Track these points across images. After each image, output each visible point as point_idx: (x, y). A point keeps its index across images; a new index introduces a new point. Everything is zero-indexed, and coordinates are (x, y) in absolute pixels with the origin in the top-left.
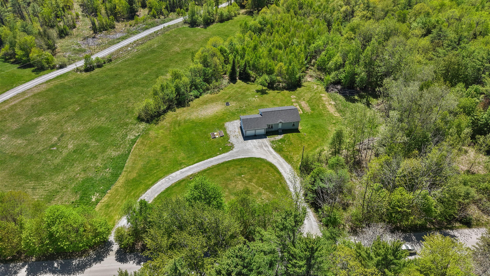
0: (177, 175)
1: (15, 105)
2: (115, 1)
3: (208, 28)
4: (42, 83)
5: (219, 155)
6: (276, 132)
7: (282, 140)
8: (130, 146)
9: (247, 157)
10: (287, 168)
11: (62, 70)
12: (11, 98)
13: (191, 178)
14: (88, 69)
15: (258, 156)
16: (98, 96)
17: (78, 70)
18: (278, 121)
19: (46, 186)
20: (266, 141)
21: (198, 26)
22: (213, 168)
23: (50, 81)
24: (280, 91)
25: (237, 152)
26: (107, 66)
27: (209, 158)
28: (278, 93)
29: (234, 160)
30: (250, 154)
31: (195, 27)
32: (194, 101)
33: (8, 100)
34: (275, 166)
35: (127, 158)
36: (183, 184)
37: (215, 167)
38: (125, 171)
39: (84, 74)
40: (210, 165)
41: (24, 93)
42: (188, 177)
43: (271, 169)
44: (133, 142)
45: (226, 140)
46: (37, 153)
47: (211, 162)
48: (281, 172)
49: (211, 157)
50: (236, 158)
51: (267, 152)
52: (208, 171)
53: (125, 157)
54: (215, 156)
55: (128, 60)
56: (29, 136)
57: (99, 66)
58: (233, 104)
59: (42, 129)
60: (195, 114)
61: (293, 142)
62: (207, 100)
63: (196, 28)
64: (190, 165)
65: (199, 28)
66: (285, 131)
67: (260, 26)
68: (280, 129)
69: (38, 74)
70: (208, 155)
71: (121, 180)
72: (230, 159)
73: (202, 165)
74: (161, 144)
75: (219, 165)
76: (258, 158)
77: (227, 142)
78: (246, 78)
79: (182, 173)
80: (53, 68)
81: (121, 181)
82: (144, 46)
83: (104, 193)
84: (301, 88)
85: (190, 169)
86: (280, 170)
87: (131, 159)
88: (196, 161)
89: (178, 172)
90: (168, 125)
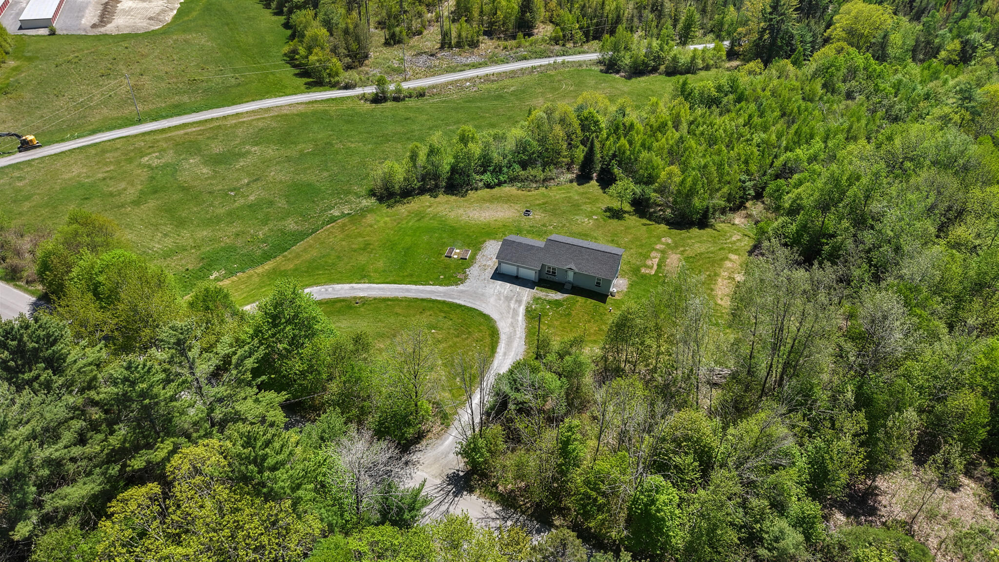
0: (342, 289)
1: (244, 122)
2: (500, 3)
3: (633, 80)
4: (302, 103)
5: (431, 285)
6: (558, 286)
7: (557, 304)
8: (323, 223)
9: (469, 305)
10: (514, 349)
11: (345, 91)
12: (247, 112)
13: (358, 301)
14: (377, 99)
15: (486, 310)
16: (350, 141)
17: (363, 97)
18: (566, 265)
19: (180, 238)
20: (526, 294)
21: (618, 72)
22: (401, 301)
23: (316, 102)
24: (651, 223)
25: (462, 292)
26: (410, 103)
27: (410, 284)
28: (645, 225)
29: (444, 302)
30: (478, 303)
31: (611, 73)
32: (479, 192)
33: (242, 114)
34: (499, 338)
35: (303, 240)
36: (339, 305)
37: (406, 301)
38: (284, 256)
39: (368, 105)
40: (400, 295)
41: (268, 110)
42: (355, 298)
43: (488, 340)
44: (333, 220)
45: (463, 267)
46: (210, 193)
47: (408, 290)
48: (498, 350)
49: (415, 283)
50: (450, 300)
51: (511, 311)
52: (389, 303)
53: (299, 236)
54: (422, 285)
55: (451, 101)
56: (221, 169)
57: (396, 99)
58: (537, 216)
59: (242, 164)
60: (461, 211)
61: (573, 313)
62: (501, 197)
63: (613, 75)
64: (374, 283)
65: (617, 76)
66: (576, 290)
67: (714, 93)
68: (569, 282)
69: (310, 88)
70: (414, 279)
71: (269, 265)
72: (439, 299)
73: (390, 290)
74: (367, 238)
75: (416, 300)
76: (485, 315)
77: (460, 271)
78: (607, 180)
79: (353, 288)
80: (334, 86)
81: (266, 267)
82: (495, 86)
83: (231, 273)
84: (702, 231)
85: (368, 288)
86: (499, 347)
87: (307, 242)
88: (387, 280)
89: (347, 286)
90: (406, 213)
